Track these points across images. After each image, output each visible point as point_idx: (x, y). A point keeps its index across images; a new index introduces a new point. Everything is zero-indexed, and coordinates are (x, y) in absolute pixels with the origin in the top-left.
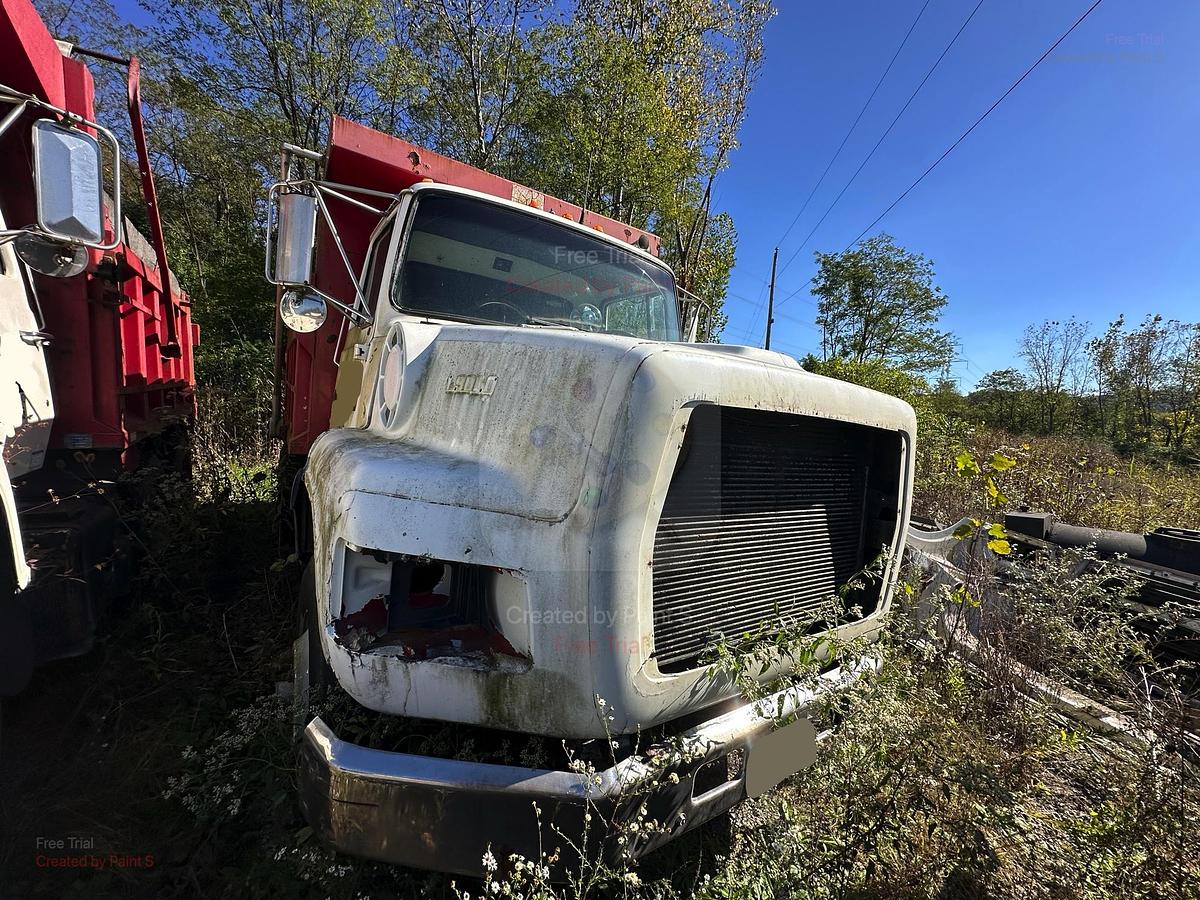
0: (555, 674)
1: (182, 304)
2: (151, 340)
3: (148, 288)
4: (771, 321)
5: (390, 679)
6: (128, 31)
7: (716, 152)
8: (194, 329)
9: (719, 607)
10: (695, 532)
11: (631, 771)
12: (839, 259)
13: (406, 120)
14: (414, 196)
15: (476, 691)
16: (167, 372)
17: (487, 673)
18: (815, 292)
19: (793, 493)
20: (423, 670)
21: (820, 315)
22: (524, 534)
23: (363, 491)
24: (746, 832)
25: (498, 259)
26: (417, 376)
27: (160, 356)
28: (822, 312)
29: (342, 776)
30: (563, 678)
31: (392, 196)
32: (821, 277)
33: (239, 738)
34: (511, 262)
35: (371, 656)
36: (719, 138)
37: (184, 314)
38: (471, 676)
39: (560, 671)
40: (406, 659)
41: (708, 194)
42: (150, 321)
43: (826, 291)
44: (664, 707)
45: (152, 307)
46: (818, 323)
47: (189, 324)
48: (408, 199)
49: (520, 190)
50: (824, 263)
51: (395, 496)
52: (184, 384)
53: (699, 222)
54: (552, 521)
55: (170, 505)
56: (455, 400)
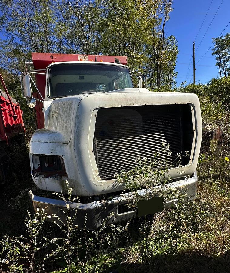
0: (74, 180)
1: (17, 106)
2: (11, 115)
3: (8, 104)
4: (195, 70)
5: (42, 182)
6: (4, 42)
7: (164, 15)
8: (21, 111)
9: (124, 163)
10: (111, 143)
11: (96, 204)
12: (223, 38)
13: (65, 41)
14: (49, 68)
15: (59, 185)
16: (16, 122)
17: (60, 180)
18: (214, 54)
19: (148, 129)
20: (47, 180)
21: (217, 62)
22: (63, 147)
23: (33, 142)
24: (155, 231)
25: (79, 77)
26: (48, 113)
27: (13, 119)
28: (218, 60)
29: (35, 202)
30: (75, 181)
31: (44, 69)
32: (215, 47)
33: (21, 196)
34: (84, 77)
35: (37, 177)
36: (164, 10)
37: (18, 108)
38: (57, 181)
39: (75, 179)
40: (44, 178)
41: (163, 31)
42: (10, 112)
43: (218, 52)
44: (104, 189)
45: (10, 108)
46: (217, 65)
47: (20, 110)
48: (48, 69)
49: (81, 57)
50: (217, 42)
51: (38, 142)
52: (21, 124)
53: (161, 42)
54: (67, 143)
55: (16, 151)
56: (53, 117)
